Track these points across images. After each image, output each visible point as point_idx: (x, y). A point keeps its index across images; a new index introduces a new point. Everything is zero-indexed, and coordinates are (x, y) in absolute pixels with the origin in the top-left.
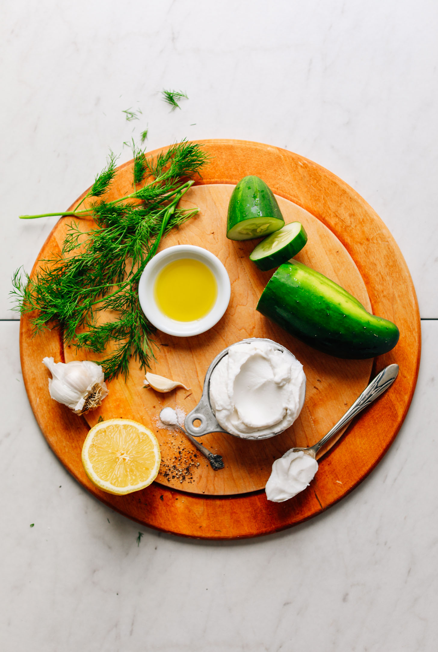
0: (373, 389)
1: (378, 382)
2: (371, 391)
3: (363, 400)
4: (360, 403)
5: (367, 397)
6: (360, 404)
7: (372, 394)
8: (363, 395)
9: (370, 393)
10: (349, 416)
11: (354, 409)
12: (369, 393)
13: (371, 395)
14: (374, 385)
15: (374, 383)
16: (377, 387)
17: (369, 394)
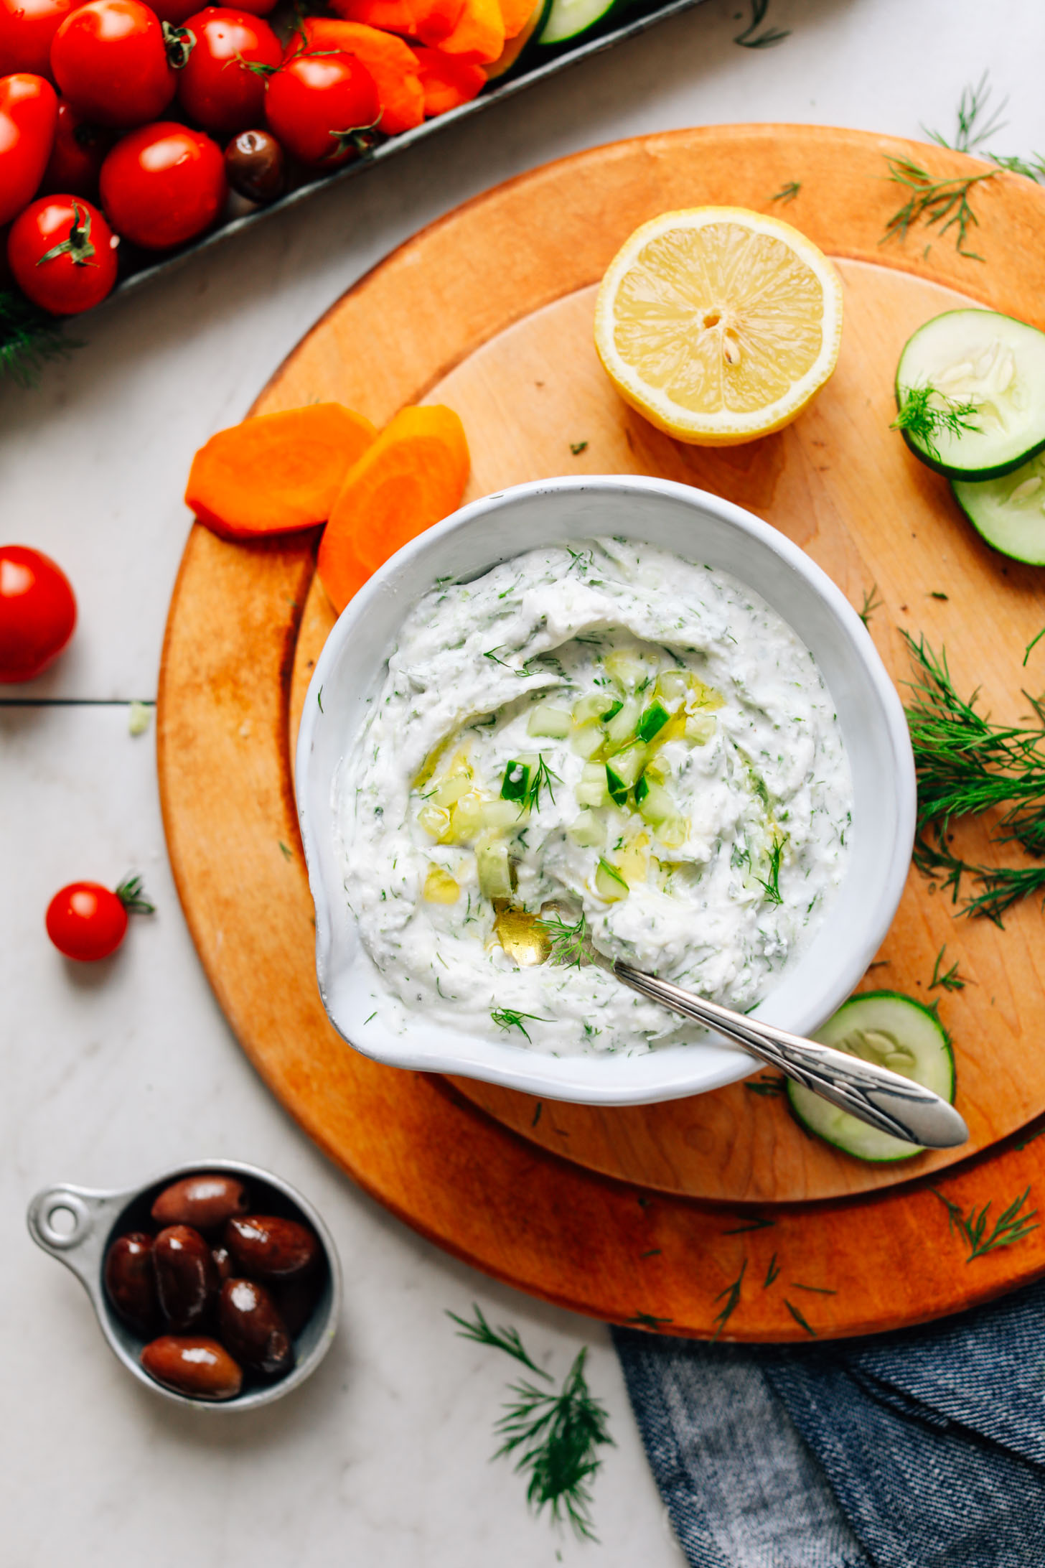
0: (851, 1080)
1: (880, 1089)
2: (843, 1076)
3: (806, 1058)
4: (793, 1052)
5: (821, 1068)
6: (788, 1054)
7: (837, 1082)
8: (821, 1052)
9: (836, 1075)
10: (737, 1030)
11: (767, 1038)
12: (835, 1069)
13: (830, 1080)
14: (867, 1078)
15: (873, 1078)
16: (863, 1090)
17: (831, 1073)
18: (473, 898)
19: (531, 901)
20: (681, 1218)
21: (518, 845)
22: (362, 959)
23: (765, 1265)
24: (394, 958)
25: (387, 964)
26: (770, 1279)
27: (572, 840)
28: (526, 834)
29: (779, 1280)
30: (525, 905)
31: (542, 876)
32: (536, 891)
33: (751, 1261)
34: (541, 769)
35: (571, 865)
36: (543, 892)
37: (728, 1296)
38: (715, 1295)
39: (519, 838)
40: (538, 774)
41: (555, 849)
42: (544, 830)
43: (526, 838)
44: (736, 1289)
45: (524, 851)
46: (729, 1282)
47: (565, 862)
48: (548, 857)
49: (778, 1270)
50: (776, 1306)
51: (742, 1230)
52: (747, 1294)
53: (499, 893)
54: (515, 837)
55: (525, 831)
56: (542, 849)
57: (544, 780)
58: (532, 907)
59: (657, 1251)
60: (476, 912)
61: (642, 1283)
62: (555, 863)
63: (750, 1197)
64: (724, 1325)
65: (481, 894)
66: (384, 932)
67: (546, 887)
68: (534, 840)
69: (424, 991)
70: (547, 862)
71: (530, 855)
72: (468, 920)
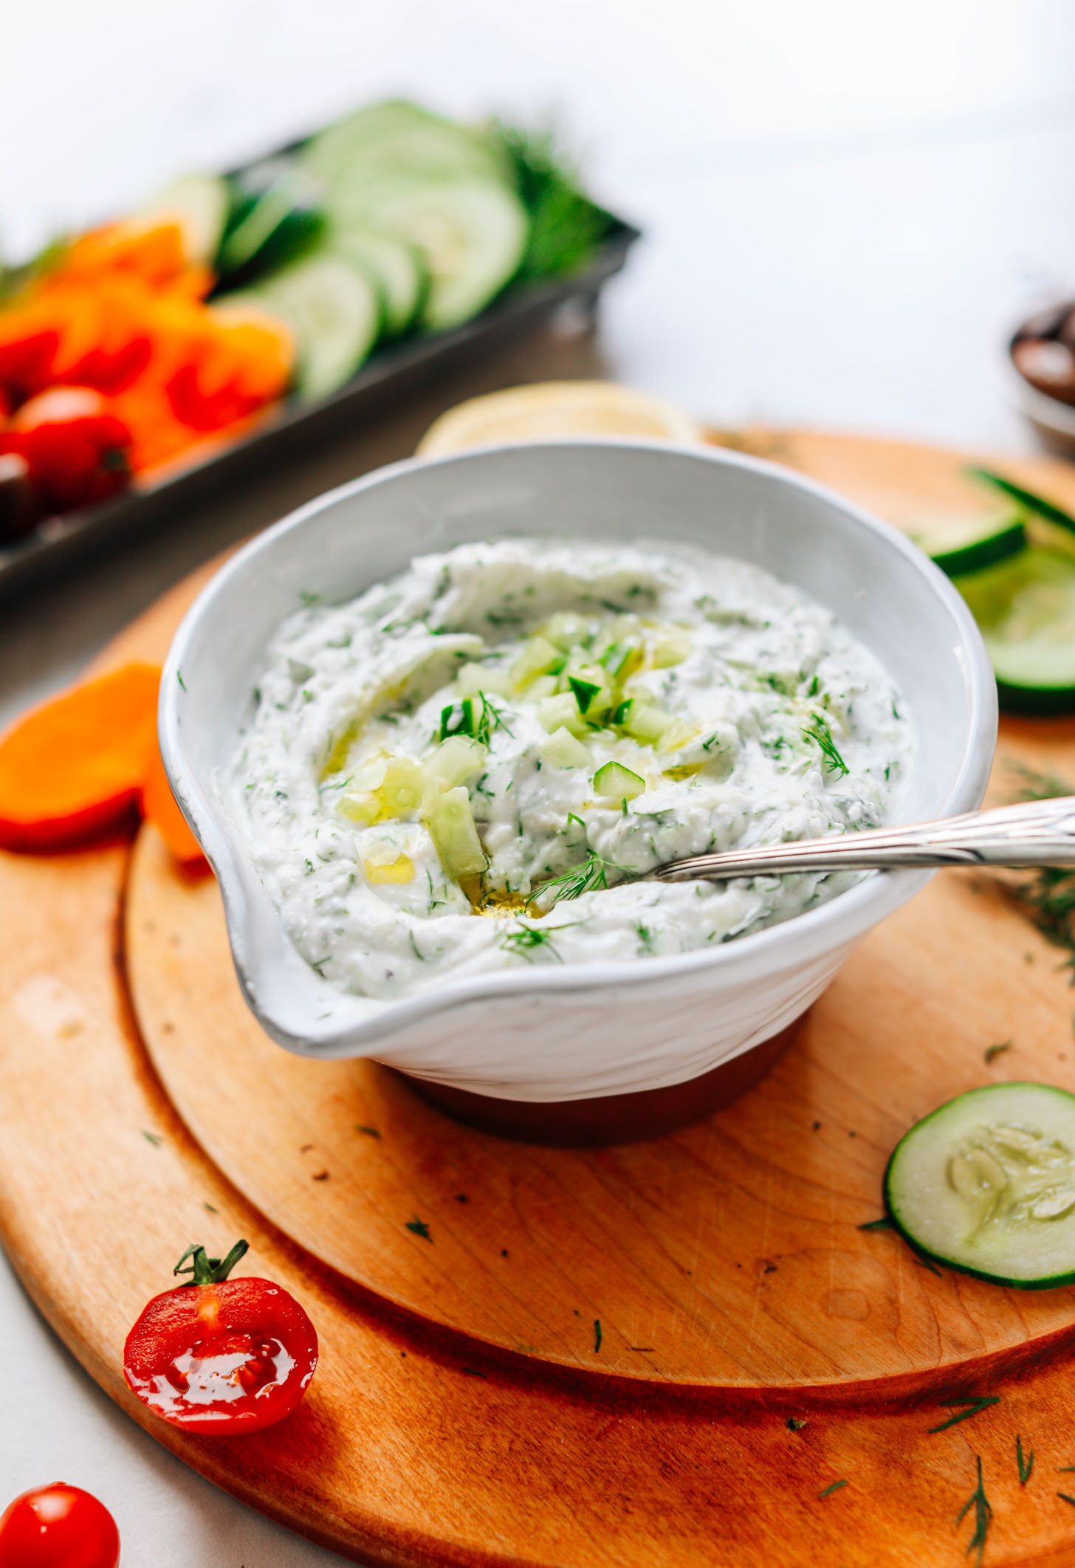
18: (434, 877)
19: (515, 871)
20: (859, 1430)
21: (480, 798)
22: (294, 960)
23: (1010, 1458)
24: (340, 931)
25: (333, 942)
26: (1025, 1477)
27: (548, 766)
28: (487, 781)
29: (1038, 1471)
30: (507, 883)
31: (521, 831)
32: (519, 855)
33: (986, 1458)
34: (485, 710)
35: (557, 797)
36: (528, 859)
37: (972, 1514)
38: (952, 1518)
39: (479, 789)
40: (484, 717)
41: (530, 787)
42: (509, 763)
43: (488, 786)
44: (980, 1499)
45: (490, 803)
46: (965, 1496)
47: (548, 798)
48: (524, 799)
49: (1031, 1458)
50: (1051, 1507)
51: (955, 1421)
52: (999, 1502)
53: (468, 865)
54: (474, 789)
55: (485, 777)
56: (513, 788)
57: (493, 722)
58: (519, 883)
59: (840, 1484)
60: (443, 894)
61: (835, 1533)
62: (535, 804)
63: (950, 1358)
64: (981, 1555)
65: (443, 872)
66: (319, 902)
67: (531, 846)
68: (500, 782)
69: (394, 963)
70: (522, 805)
71: (499, 806)
72: (435, 904)
